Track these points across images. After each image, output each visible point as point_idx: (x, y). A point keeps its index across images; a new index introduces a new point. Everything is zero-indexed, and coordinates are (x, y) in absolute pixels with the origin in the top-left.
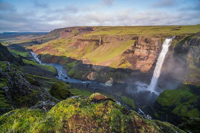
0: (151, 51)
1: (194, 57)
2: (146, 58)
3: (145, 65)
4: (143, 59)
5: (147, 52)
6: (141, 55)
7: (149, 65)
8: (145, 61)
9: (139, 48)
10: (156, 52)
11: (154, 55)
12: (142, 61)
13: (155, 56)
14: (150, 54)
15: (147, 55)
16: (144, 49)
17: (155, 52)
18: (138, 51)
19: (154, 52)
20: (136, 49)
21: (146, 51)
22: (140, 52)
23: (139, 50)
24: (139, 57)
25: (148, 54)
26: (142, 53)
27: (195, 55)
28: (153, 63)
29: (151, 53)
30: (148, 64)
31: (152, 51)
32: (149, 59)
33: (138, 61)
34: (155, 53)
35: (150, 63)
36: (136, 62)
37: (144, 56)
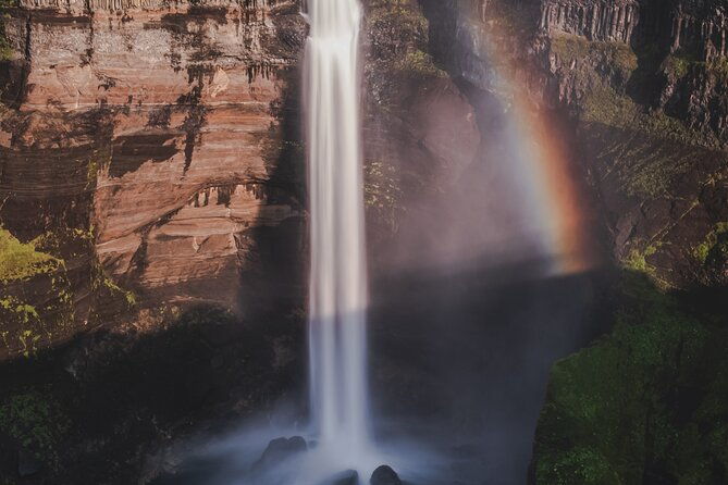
0: (214, 33)
1: (588, 34)
2: (177, 121)
3: (189, 211)
4: (152, 148)
5: (175, 57)
6: (115, 99)
7: (224, 200)
8: (179, 158)
9: (68, 19)
10: (264, 38)
11: (252, 69)
12: (149, 172)
13: (268, 85)
14: (211, 71)
15: (181, 82)
16: (138, 23)
17: (255, 35)
18: (63, 56)
19: (247, 42)
20: (39, 35)
21: (161, 41)
22: (103, 64)
23: (77, 37)
24: (96, 122)
25: (194, 72)
26: (123, 73)
27: (591, 13)
28: (261, 169)
29: (214, 53)
30: (214, 193)
31: (228, 36)
32: (213, 125)
33: (103, 182)
34: (257, 50)
35: (226, 175)
36: (89, 196)
37: (150, 105)
